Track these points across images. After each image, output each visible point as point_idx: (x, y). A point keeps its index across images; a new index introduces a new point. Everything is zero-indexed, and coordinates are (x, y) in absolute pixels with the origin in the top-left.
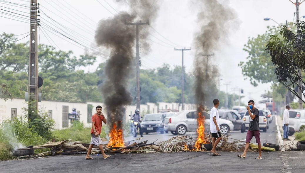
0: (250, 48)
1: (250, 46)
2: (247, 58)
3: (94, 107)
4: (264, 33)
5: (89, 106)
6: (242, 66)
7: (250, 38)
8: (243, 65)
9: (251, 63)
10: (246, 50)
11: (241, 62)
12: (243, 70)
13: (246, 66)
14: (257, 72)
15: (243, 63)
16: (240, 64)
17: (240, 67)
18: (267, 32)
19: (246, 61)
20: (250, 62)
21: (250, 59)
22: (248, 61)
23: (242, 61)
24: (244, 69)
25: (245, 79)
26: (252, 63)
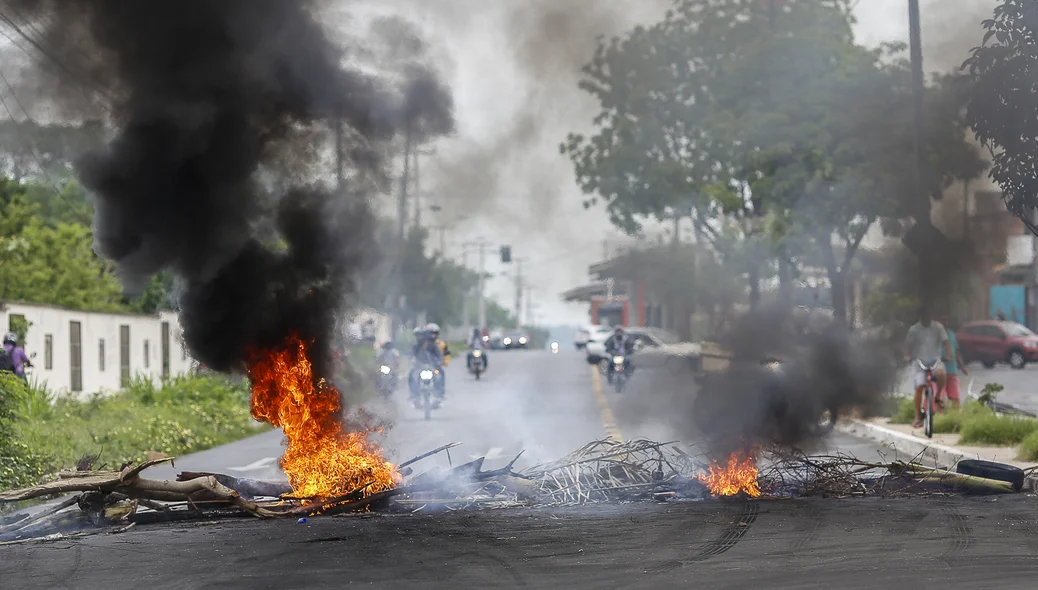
0: (604, 80)
1: (606, 71)
2: (597, 120)
3: (31, 324)
4: (661, 18)
5: (16, 321)
6: (574, 152)
7: (602, 41)
8: (582, 146)
9: (610, 140)
10: (591, 88)
11: (571, 136)
12: (578, 168)
13: (589, 150)
14: (636, 174)
15: (580, 139)
16: (567, 143)
17: (567, 154)
18: (670, 14)
19: (590, 131)
20: (607, 133)
21: (607, 123)
22: (597, 131)
23: (577, 132)
24: (582, 164)
25: (586, 205)
26: (615, 139)
